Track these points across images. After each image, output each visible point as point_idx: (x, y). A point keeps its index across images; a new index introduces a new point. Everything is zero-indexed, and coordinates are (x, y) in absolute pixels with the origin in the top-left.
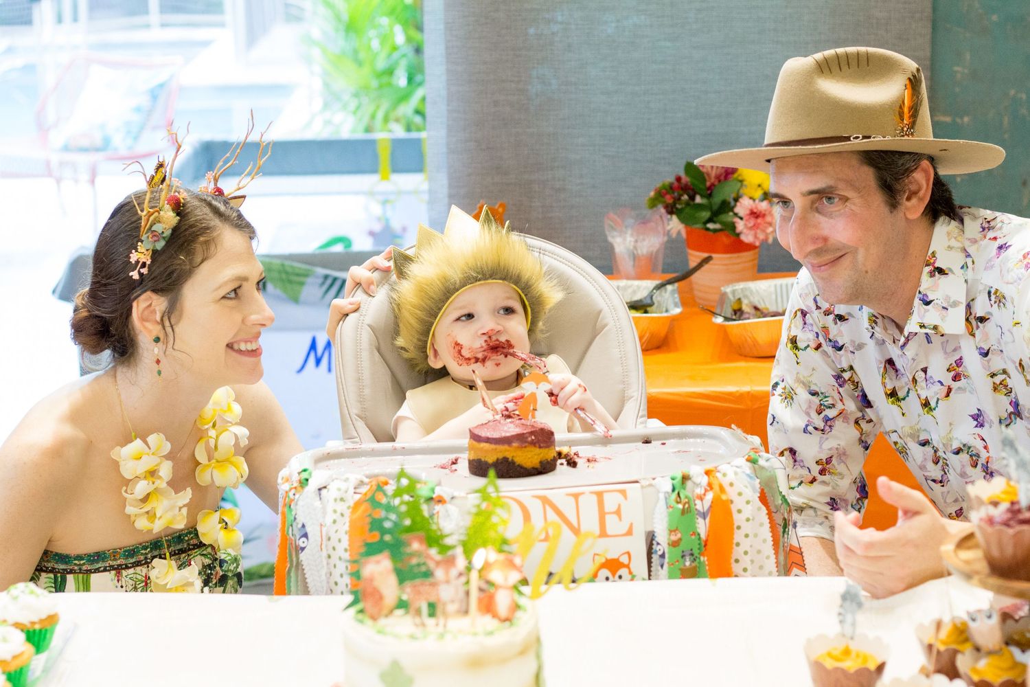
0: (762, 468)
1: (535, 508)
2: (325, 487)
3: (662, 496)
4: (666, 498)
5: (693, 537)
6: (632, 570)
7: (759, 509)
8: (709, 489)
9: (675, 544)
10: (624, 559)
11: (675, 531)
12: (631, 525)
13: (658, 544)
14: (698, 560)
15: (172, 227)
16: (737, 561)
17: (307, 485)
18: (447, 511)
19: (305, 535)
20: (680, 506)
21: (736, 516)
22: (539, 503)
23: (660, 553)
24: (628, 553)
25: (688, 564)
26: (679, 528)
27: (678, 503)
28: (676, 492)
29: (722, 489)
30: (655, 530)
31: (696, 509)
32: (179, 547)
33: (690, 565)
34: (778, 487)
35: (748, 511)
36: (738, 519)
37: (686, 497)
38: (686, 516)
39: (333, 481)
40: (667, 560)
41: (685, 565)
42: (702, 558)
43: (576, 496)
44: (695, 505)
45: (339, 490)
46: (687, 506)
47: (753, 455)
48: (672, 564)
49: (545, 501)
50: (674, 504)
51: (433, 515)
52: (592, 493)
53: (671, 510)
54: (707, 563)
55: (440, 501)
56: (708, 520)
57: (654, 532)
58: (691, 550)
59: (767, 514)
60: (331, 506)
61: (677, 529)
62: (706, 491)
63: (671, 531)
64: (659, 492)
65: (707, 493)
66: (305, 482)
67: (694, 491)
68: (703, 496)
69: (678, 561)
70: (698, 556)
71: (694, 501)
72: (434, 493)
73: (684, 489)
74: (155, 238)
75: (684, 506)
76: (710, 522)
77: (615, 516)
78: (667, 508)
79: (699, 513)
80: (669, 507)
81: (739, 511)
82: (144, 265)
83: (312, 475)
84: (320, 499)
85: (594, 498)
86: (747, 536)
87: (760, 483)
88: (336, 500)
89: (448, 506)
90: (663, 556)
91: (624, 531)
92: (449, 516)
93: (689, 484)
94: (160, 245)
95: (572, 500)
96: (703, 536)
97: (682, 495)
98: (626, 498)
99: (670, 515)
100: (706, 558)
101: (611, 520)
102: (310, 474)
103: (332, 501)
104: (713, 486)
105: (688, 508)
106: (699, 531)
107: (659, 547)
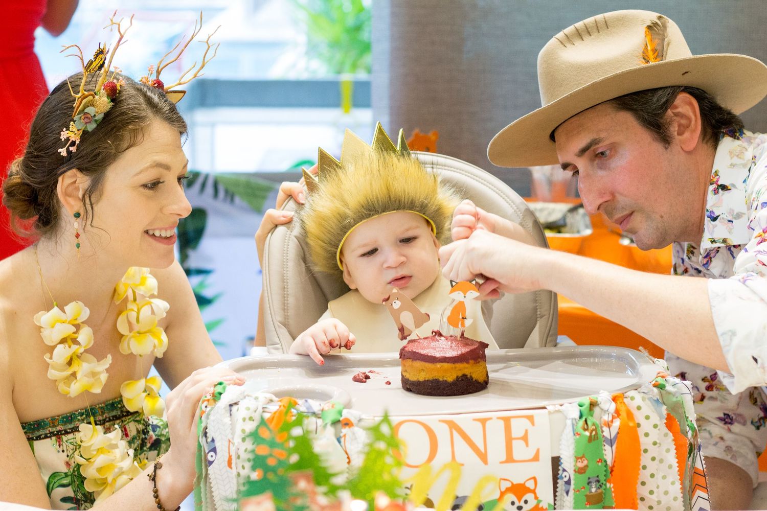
0: (669, 393)
1: (442, 433)
2: (236, 404)
3: (569, 422)
4: (573, 425)
5: (600, 464)
6: (538, 495)
7: (666, 435)
8: (616, 415)
9: (580, 471)
10: (531, 485)
11: (581, 458)
12: (538, 451)
13: (564, 470)
14: (604, 487)
15: (105, 111)
16: (643, 484)
17: (220, 399)
18: (354, 434)
19: (214, 450)
20: (587, 433)
21: (643, 439)
22: (446, 427)
23: (566, 479)
24: (534, 479)
25: (593, 490)
26: (586, 456)
27: (585, 430)
28: (584, 419)
29: (630, 415)
30: (561, 456)
31: (604, 436)
32: (114, 413)
33: (596, 491)
34: (685, 413)
35: (655, 435)
36: (645, 442)
37: (594, 424)
38: (593, 443)
39: (245, 397)
40: (572, 487)
41: (591, 492)
42: (608, 485)
43: (483, 422)
44: (603, 432)
45: (248, 409)
46: (594, 433)
47: (661, 381)
48: (578, 491)
49: (452, 426)
50: (581, 431)
51: (341, 437)
52: (498, 418)
53: (578, 437)
54: (613, 490)
55: (347, 424)
56: (614, 447)
57: (559, 457)
58: (598, 476)
59: (674, 440)
60: (240, 426)
61: (583, 456)
62: (613, 417)
63: (577, 458)
64: (566, 418)
65: (614, 420)
66: (218, 396)
67: (601, 418)
68: (610, 423)
69: (584, 488)
70: (604, 482)
71: (602, 428)
72: (341, 416)
73: (592, 416)
74: (87, 120)
75: (591, 433)
76: (617, 448)
77: (522, 443)
78: (574, 435)
79: (606, 440)
80: (576, 434)
81: (647, 435)
82: (73, 144)
83: (226, 389)
84: (231, 415)
85: (502, 423)
86: (653, 459)
87: (667, 410)
88: (244, 420)
89: (355, 429)
90: (568, 483)
91: (531, 456)
92: (356, 439)
93: (597, 410)
94: (91, 127)
95: (479, 425)
96: (609, 462)
97: (589, 423)
98: (533, 424)
99: (577, 442)
100: (612, 485)
101: (517, 445)
102: (224, 388)
103: (241, 420)
104: (620, 413)
105: (595, 435)
106: (605, 457)
107: (565, 473)
